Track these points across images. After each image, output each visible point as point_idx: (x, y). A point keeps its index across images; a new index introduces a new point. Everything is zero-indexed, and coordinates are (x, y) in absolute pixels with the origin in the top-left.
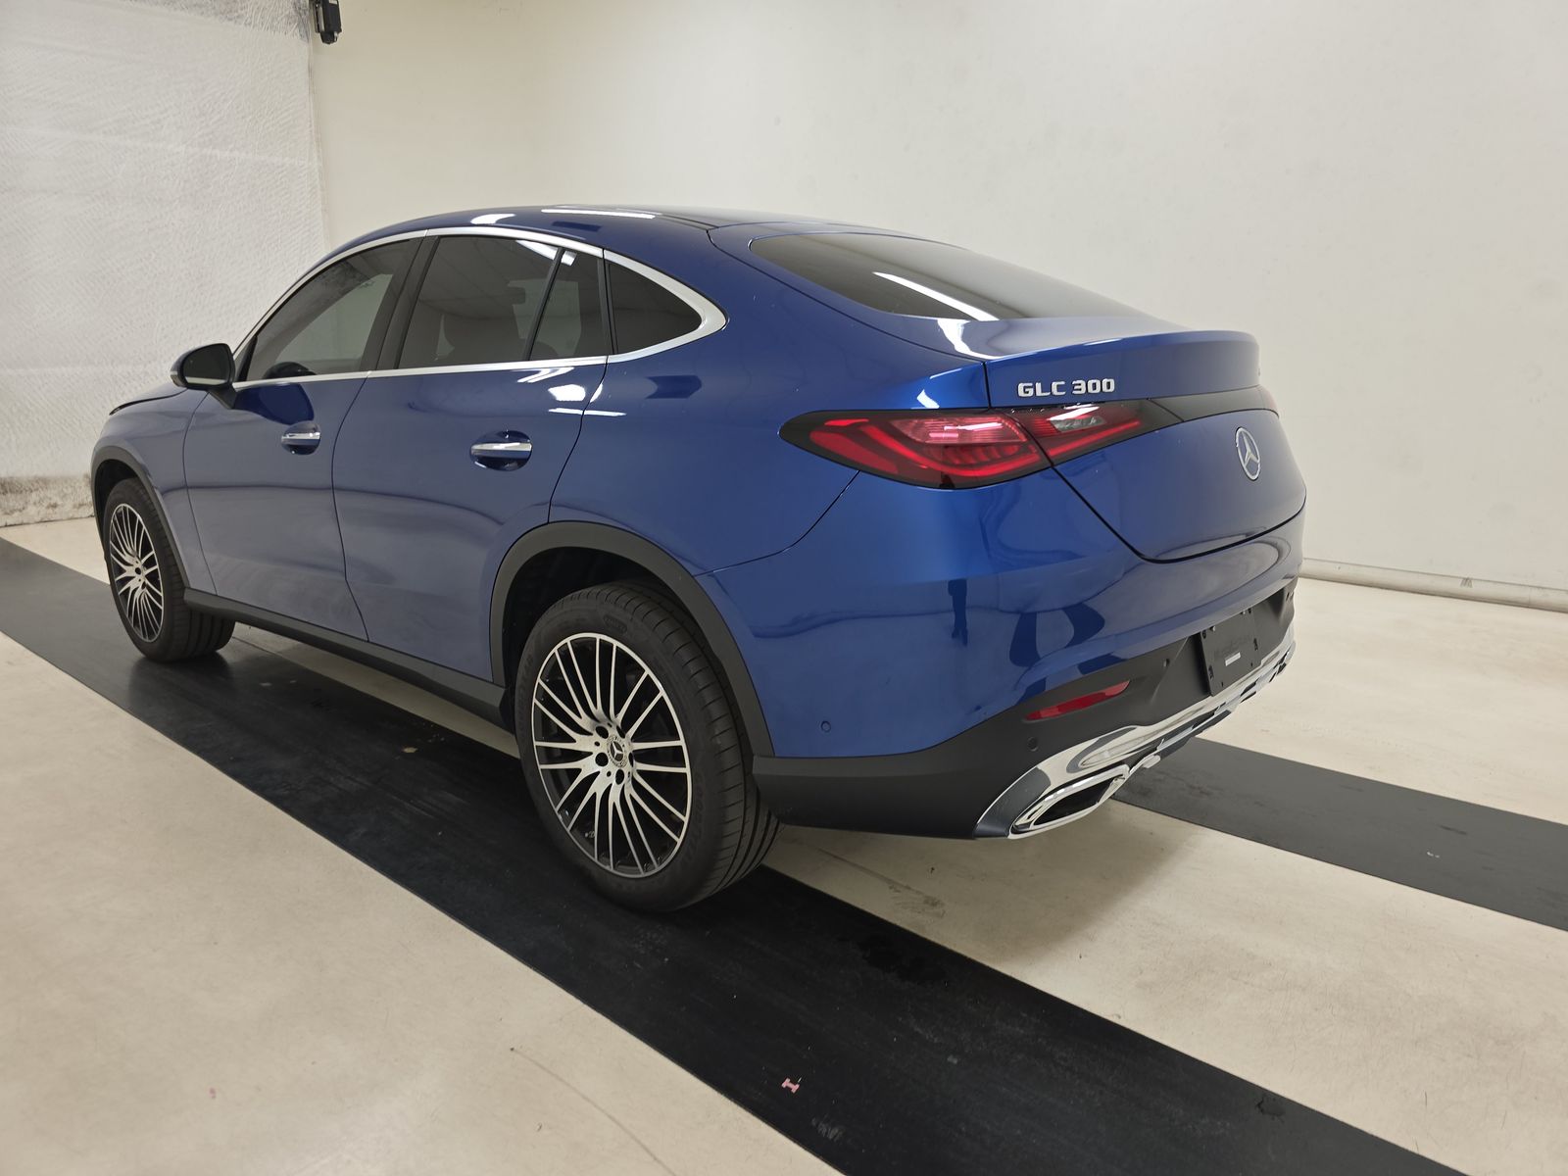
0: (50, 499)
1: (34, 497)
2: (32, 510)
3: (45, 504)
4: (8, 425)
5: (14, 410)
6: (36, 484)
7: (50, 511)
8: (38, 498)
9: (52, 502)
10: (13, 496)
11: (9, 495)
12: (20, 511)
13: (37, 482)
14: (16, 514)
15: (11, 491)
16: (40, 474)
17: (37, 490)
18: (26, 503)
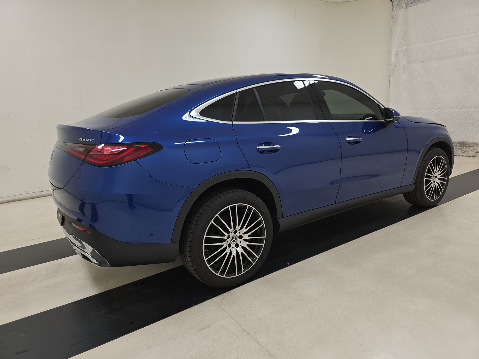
0: (477, 150)
1: (472, 148)
2: (470, 152)
3: (475, 151)
4: (469, 126)
5: (472, 121)
6: (473, 145)
7: (476, 154)
8: (473, 149)
9: (477, 151)
10: (466, 147)
11: (465, 147)
12: (467, 152)
13: (474, 144)
14: (466, 153)
15: (465, 146)
16: (475, 142)
17: (473, 146)
18: (469, 150)
